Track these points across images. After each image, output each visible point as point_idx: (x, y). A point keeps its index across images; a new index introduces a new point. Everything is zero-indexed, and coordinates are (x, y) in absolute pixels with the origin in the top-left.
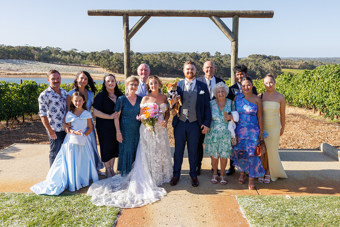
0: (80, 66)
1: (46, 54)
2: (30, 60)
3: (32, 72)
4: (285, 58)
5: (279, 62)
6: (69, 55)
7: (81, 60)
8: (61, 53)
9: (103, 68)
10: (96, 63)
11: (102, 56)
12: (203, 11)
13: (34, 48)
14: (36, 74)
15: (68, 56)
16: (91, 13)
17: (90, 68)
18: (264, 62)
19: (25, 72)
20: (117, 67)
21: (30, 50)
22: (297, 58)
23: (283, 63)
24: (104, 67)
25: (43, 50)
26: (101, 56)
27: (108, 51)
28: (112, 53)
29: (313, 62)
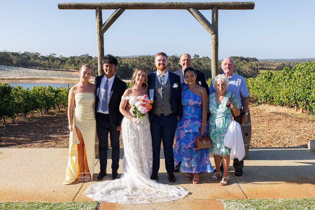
0: (59, 70)
1: (25, 59)
2: (8, 65)
3: (10, 77)
4: (262, 59)
5: (257, 63)
6: (49, 61)
7: (60, 65)
8: (40, 58)
10: (75, 67)
12: (181, 3)
13: (13, 53)
14: (14, 79)
15: (47, 61)
16: (61, 7)
17: (69, 72)
18: (242, 64)
19: (3, 77)
21: (8, 55)
22: (274, 60)
23: (261, 64)
25: (21, 55)
26: (80, 60)
27: (87, 55)
28: (91, 58)
29: (290, 63)
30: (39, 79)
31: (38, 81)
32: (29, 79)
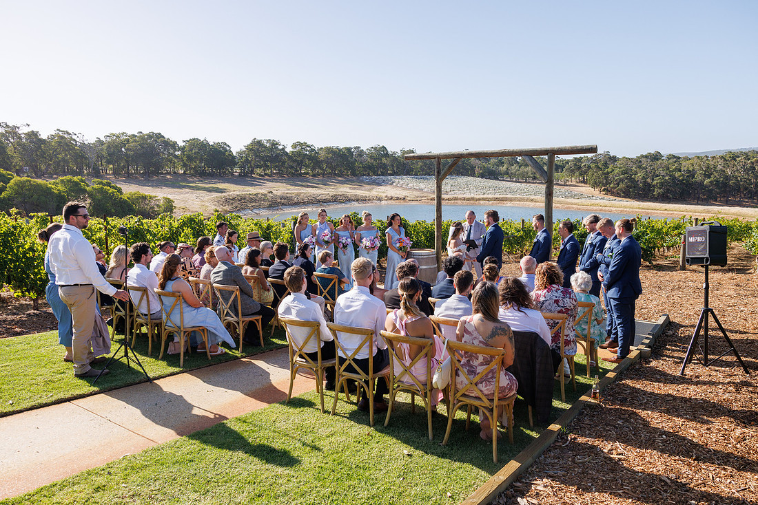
2: (469, 175)
3: (468, 196)
9: (593, 187)
10: (581, 179)
11: (592, 166)
17: (568, 187)
19: (456, 196)
20: (621, 186)
24: (595, 185)
28: (614, 159)
30: (511, 200)
31: (509, 204)
32: (496, 199)
